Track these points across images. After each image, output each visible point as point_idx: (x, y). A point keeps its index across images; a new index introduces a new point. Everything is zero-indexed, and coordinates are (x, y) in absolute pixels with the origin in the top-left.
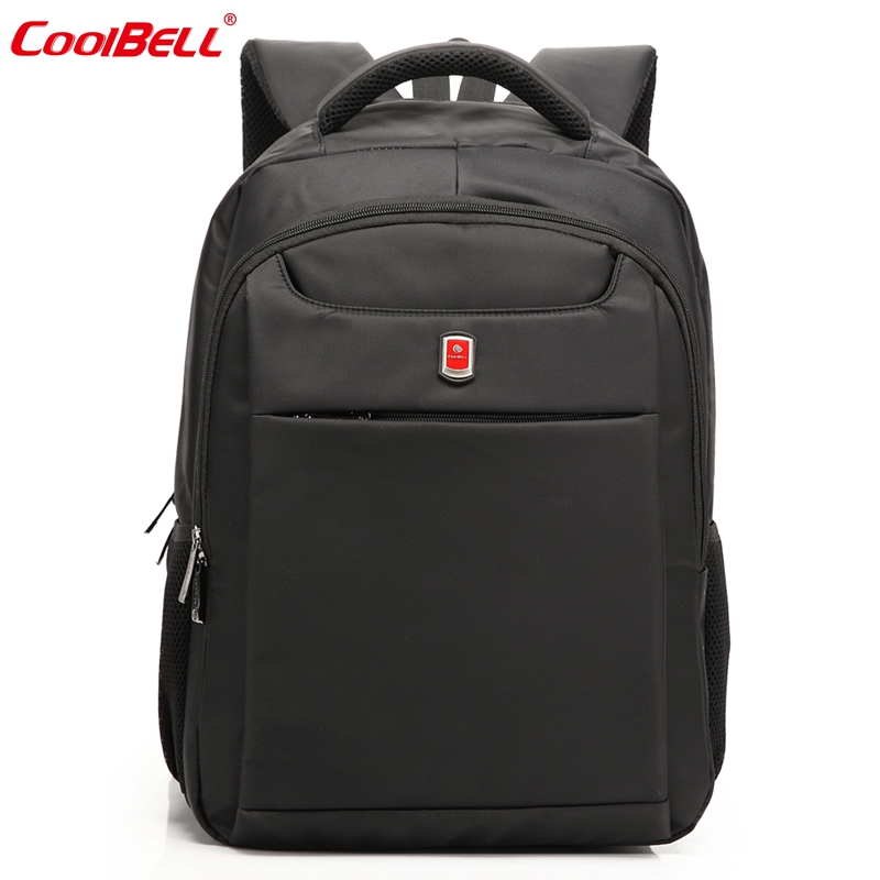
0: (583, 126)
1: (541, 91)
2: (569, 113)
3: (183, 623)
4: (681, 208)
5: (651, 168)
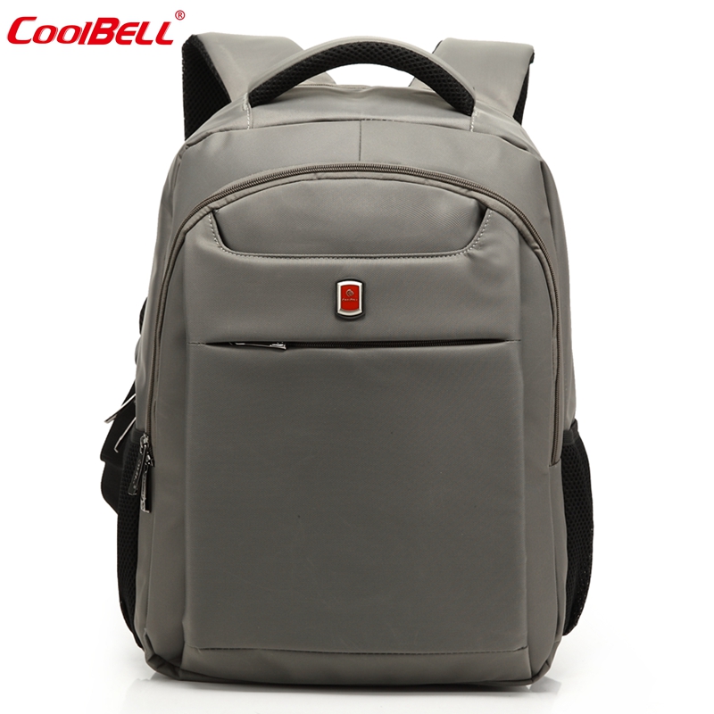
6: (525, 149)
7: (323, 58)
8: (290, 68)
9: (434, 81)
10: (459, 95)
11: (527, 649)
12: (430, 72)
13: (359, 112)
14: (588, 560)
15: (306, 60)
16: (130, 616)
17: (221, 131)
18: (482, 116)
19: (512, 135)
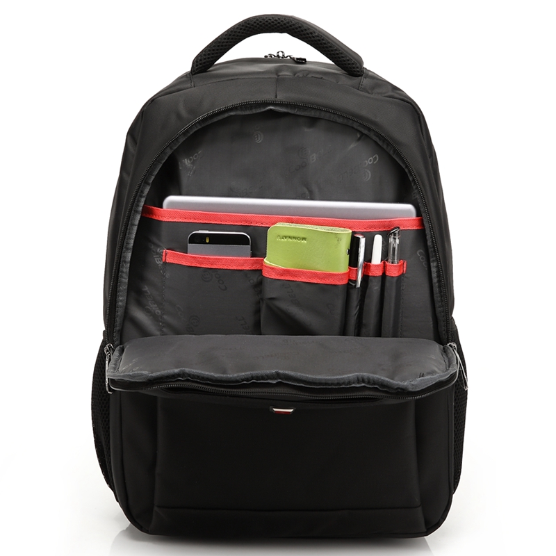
0: (357, 68)
1: (330, 47)
2: (348, 60)
3: (105, 400)
4: (418, 114)
5: (398, 92)
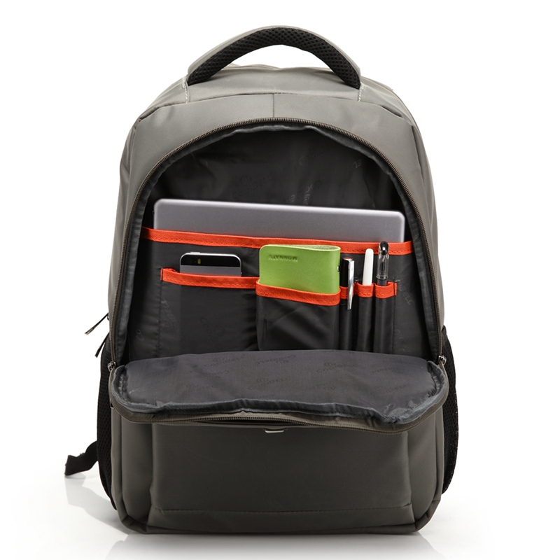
6: (400, 116)
7: (246, 42)
8: (221, 52)
9: (329, 58)
10: (347, 70)
11: (411, 506)
12: (326, 51)
13: (272, 88)
14: (455, 436)
15: (233, 44)
16: (108, 484)
17: (165, 106)
18: (367, 89)
19: (390, 104)
